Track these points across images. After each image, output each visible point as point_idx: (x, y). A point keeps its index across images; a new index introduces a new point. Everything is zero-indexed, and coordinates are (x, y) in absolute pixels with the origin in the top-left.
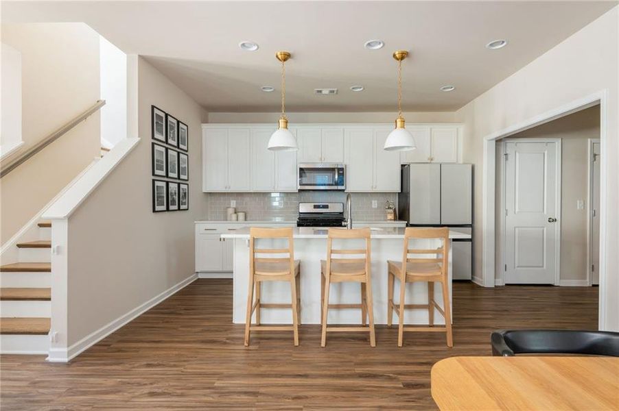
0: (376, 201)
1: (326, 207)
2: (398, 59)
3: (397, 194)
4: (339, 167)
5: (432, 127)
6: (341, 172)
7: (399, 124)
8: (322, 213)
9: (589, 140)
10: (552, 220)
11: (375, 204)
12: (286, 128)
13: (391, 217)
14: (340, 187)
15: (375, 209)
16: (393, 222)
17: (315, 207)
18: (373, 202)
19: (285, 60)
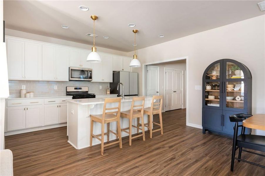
0: (101, 86)
1: (80, 89)
2: (134, 32)
3: (109, 83)
4: (90, 70)
5: (123, 57)
6: (91, 73)
7: (135, 57)
8: (78, 92)
9: (165, 68)
10: (157, 92)
11: (101, 87)
12: (96, 52)
13: (109, 92)
14: (90, 80)
15: (101, 89)
16: (110, 95)
17: (75, 89)
18: (100, 86)
19: (95, 19)
